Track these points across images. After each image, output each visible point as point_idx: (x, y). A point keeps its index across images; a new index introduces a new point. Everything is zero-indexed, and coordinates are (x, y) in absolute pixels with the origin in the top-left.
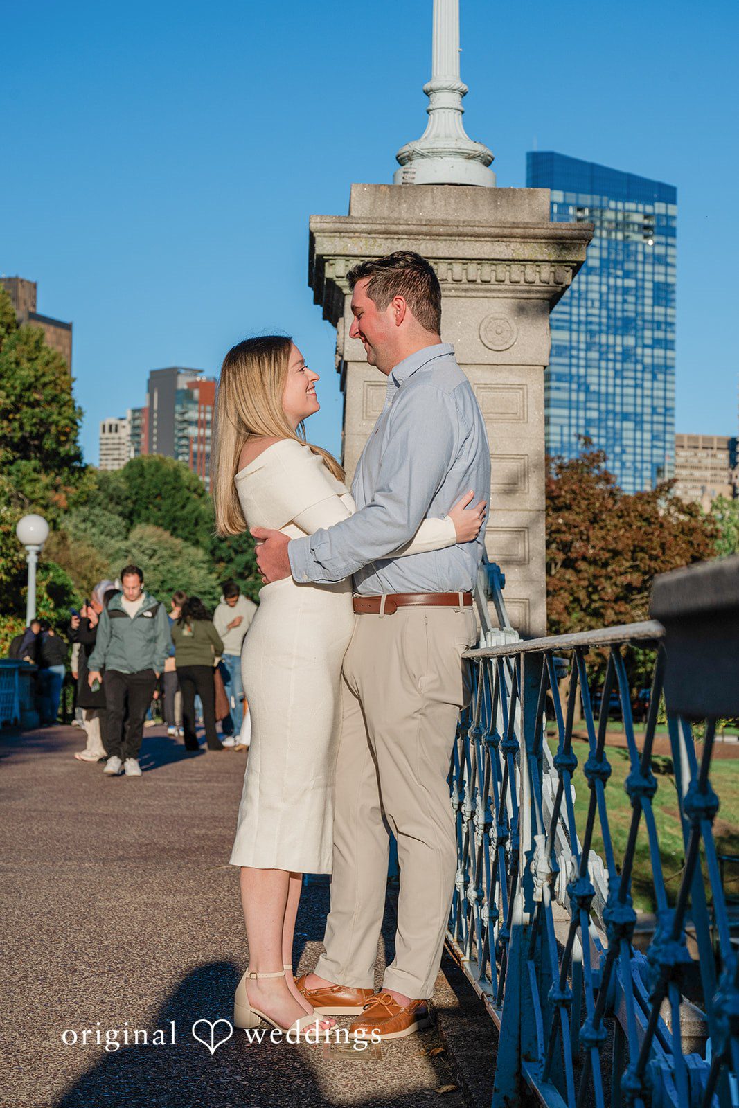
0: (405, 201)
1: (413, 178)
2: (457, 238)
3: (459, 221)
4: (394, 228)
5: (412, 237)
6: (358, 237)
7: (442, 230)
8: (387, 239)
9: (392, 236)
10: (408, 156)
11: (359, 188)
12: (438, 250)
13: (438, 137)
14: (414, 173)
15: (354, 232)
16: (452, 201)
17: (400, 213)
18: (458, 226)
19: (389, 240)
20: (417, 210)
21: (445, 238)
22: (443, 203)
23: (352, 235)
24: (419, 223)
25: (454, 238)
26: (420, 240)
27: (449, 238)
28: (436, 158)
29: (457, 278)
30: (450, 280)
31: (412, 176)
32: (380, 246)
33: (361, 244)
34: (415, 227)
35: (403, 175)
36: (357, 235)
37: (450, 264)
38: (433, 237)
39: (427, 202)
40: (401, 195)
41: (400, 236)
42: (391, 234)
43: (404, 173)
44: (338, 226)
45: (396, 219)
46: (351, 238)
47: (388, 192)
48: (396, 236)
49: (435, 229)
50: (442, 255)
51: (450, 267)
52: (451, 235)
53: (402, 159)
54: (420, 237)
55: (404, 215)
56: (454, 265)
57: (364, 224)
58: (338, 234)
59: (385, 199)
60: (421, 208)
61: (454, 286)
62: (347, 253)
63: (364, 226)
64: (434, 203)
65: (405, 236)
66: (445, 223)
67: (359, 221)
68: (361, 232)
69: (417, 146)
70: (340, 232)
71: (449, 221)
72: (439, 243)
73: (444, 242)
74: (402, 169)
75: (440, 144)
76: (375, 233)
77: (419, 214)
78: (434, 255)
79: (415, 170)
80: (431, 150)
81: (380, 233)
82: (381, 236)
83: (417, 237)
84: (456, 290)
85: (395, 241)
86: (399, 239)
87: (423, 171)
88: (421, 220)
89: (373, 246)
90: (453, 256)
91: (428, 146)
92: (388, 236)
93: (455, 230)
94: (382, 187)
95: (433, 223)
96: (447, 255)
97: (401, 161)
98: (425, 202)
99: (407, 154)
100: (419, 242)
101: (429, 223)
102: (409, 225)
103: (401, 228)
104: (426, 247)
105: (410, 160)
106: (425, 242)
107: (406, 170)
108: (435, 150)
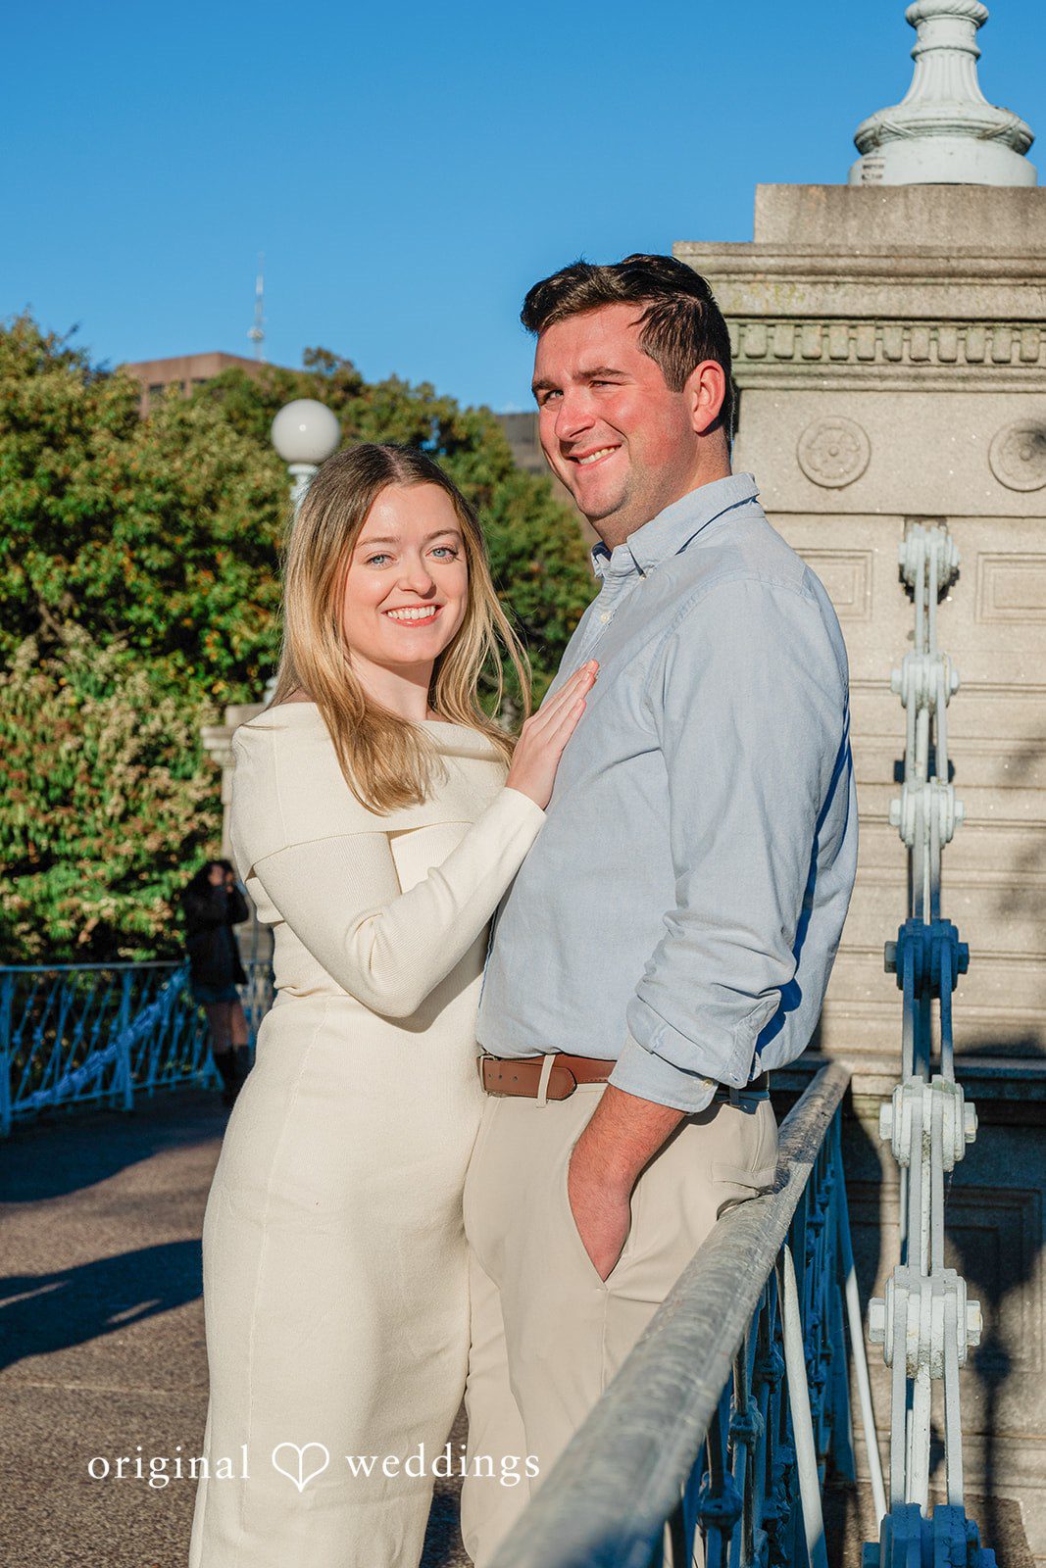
0: (855, 215)
1: (880, 177)
2: (947, 281)
3: (950, 248)
4: (829, 263)
5: (862, 279)
6: (761, 282)
7: (918, 265)
8: (815, 283)
9: (825, 278)
10: (873, 137)
11: (769, 193)
12: (911, 303)
13: (929, 99)
14: (882, 166)
15: (755, 273)
16: (943, 212)
17: (845, 237)
18: (947, 258)
19: (820, 286)
20: (877, 231)
21: (924, 280)
22: (926, 217)
23: (750, 277)
24: (875, 253)
25: (940, 280)
26: (876, 285)
27: (932, 280)
28: (923, 139)
29: (947, 355)
30: (934, 360)
31: (877, 172)
32: (802, 297)
33: (768, 295)
34: (867, 260)
35: (863, 172)
36: (759, 277)
37: (935, 329)
38: (902, 280)
39: (896, 217)
40: (847, 204)
41: (840, 279)
42: (822, 274)
43: (865, 167)
44: (724, 261)
45: (833, 246)
46: (749, 282)
47: (824, 199)
48: (832, 279)
49: (904, 265)
50: (918, 313)
51: (933, 334)
52: (934, 275)
53: (863, 143)
54: (876, 280)
55: (852, 240)
56: (942, 331)
57: (772, 256)
58: (724, 277)
59: (817, 211)
60: (884, 227)
61: (943, 370)
62: (742, 311)
63: (772, 261)
64: (908, 218)
65: (849, 279)
66: (924, 253)
67: (764, 252)
68: (768, 272)
69: (889, 117)
70: (728, 273)
71: (931, 249)
72: (914, 290)
73: (922, 289)
74: (862, 160)
75: (930, 113)
76: (793, 274)
77: (882, 238)
78: (904, 313)
79: (882, 162)
80: (912, 124)
81: (802, 273)
82: (804, 279)
83: (871, 279)
84: (947, 378)
85: (831, 288)
86: (837, 283)
87: (897, 164)
88: (878, 248)
89: (790, 296)
90: (939, 314)
91: (908, 116)
92: (819, 278)
93: (942, 264)
94: (812, 191)
95: (902, 253)
96: (928, 313)
97: (863, 146)
98: (892, 217)
99: (870, 133)
100: (876, 290)
101: (894, 252)
102: (856, 256)
103: (842, 263)
104: (889, 299)
105: (877, 144)
106: (885, 289)
107: (867, 163)
108: (921, 123)
